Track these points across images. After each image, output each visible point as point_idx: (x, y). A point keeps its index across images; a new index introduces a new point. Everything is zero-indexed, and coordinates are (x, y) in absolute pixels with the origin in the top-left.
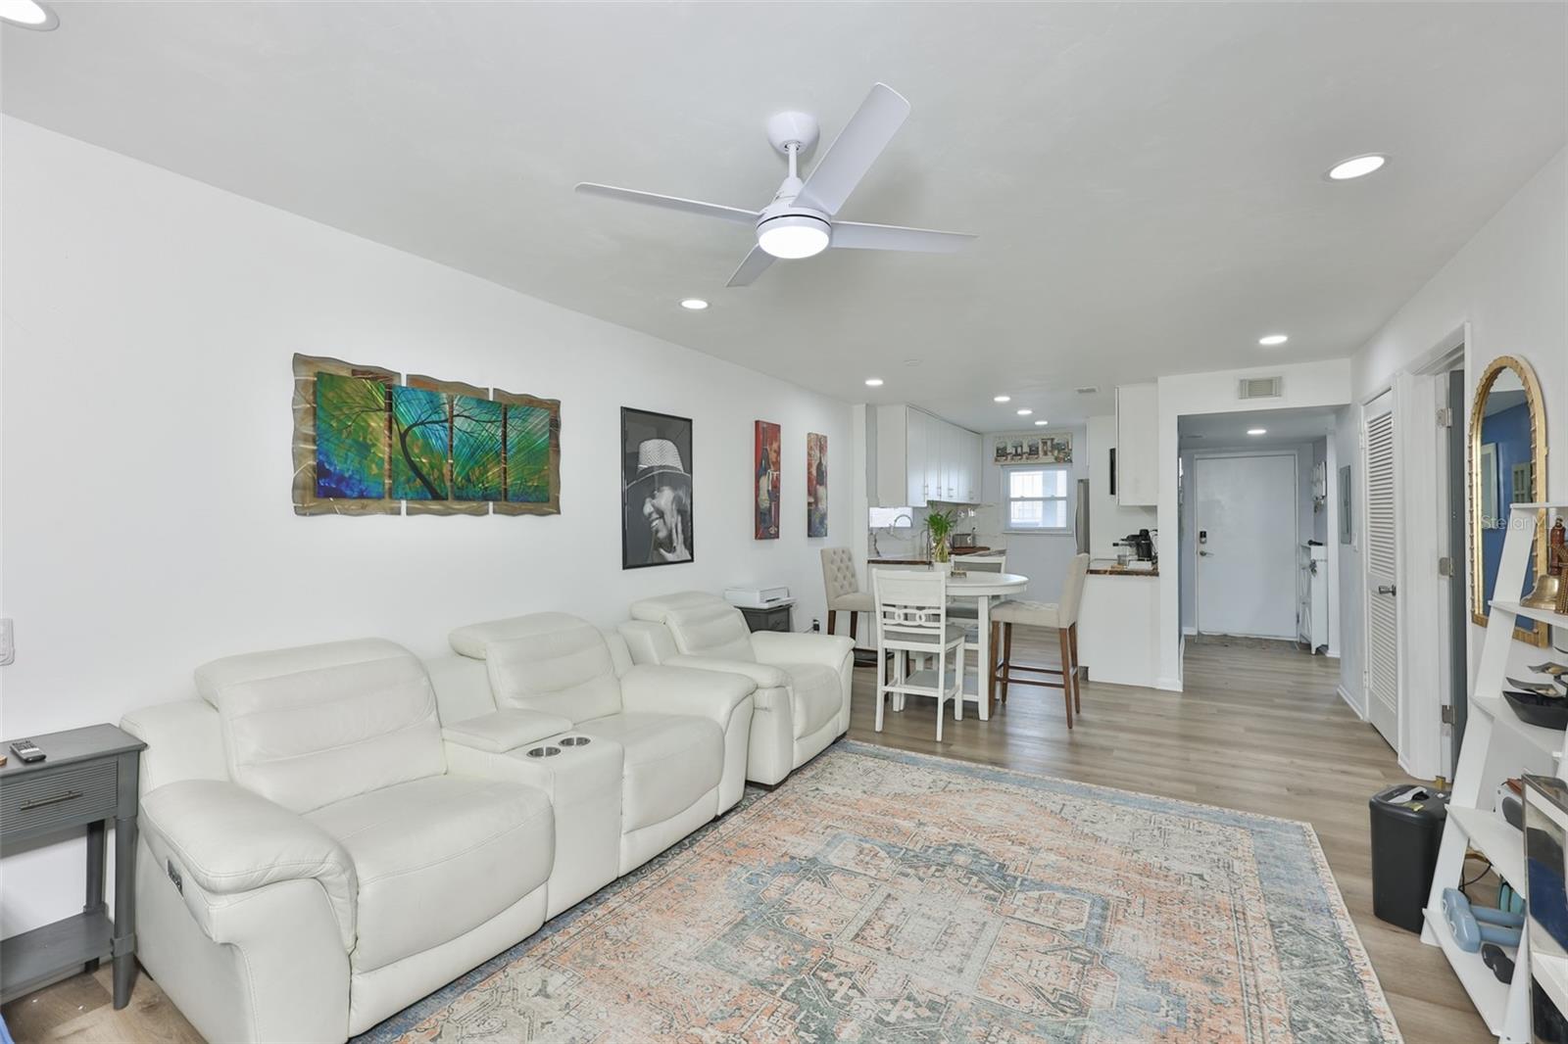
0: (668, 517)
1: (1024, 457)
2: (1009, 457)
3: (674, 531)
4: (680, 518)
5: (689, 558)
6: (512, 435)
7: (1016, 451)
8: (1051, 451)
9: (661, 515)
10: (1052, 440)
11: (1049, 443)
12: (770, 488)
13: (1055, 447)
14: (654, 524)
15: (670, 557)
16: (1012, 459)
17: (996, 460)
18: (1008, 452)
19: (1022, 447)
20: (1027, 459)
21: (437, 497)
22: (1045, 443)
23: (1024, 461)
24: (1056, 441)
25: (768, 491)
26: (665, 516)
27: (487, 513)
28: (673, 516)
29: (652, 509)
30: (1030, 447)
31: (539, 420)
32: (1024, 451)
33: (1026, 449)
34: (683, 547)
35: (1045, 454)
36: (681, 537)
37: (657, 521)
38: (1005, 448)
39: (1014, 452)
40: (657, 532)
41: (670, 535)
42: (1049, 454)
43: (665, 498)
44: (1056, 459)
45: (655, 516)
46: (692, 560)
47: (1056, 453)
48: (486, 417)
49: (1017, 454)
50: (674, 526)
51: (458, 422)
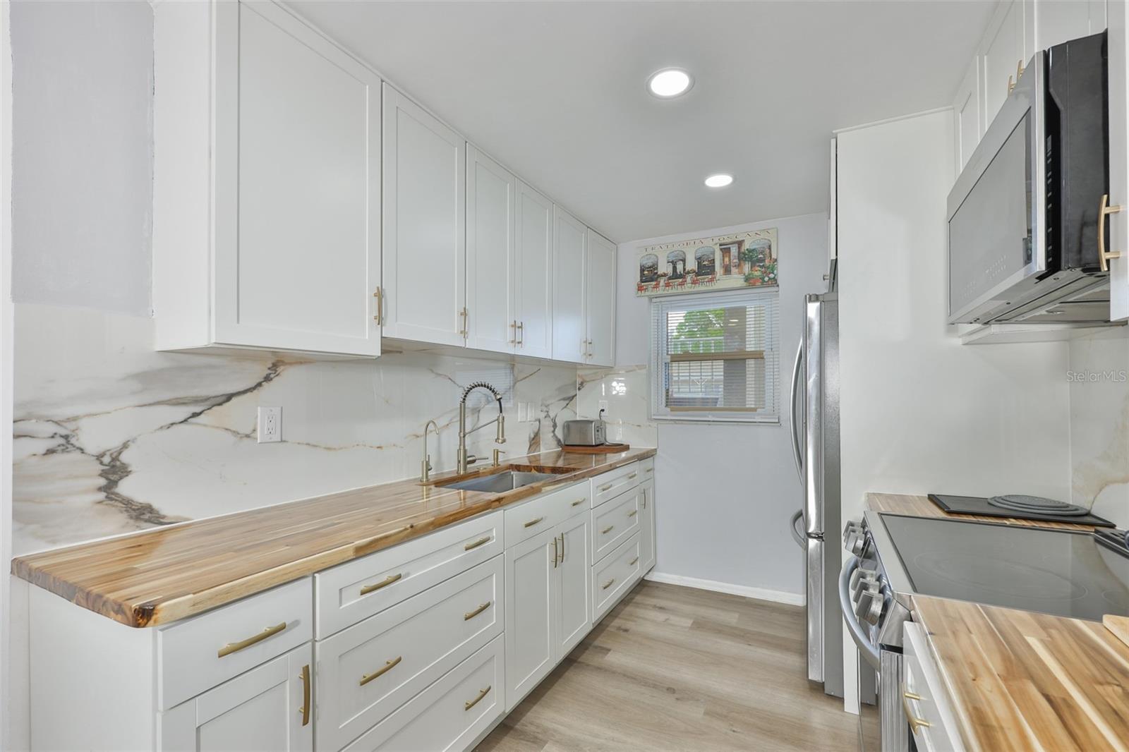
1: (689, 279)
2: (662, 281)
7: (675, 268)
8: (738, 266)
10: (740, 243)
11: (734, 250)
13: (746, 256)
16: (667, 285)
17: (640, 289)
18: (660, 271)
19: (684, 261)
20: (694, 282)
22: (726, 251)
23: (688, 288)
24: (746, 246)
30: (699, 260)
32: (688, 268)
33: (692, 265)
35: (727, 270)
38: (653, 267)
39: (670, 271)
42: (734, 270)
44: (747, 279)
47: (747, 267)
49: (675, 275)
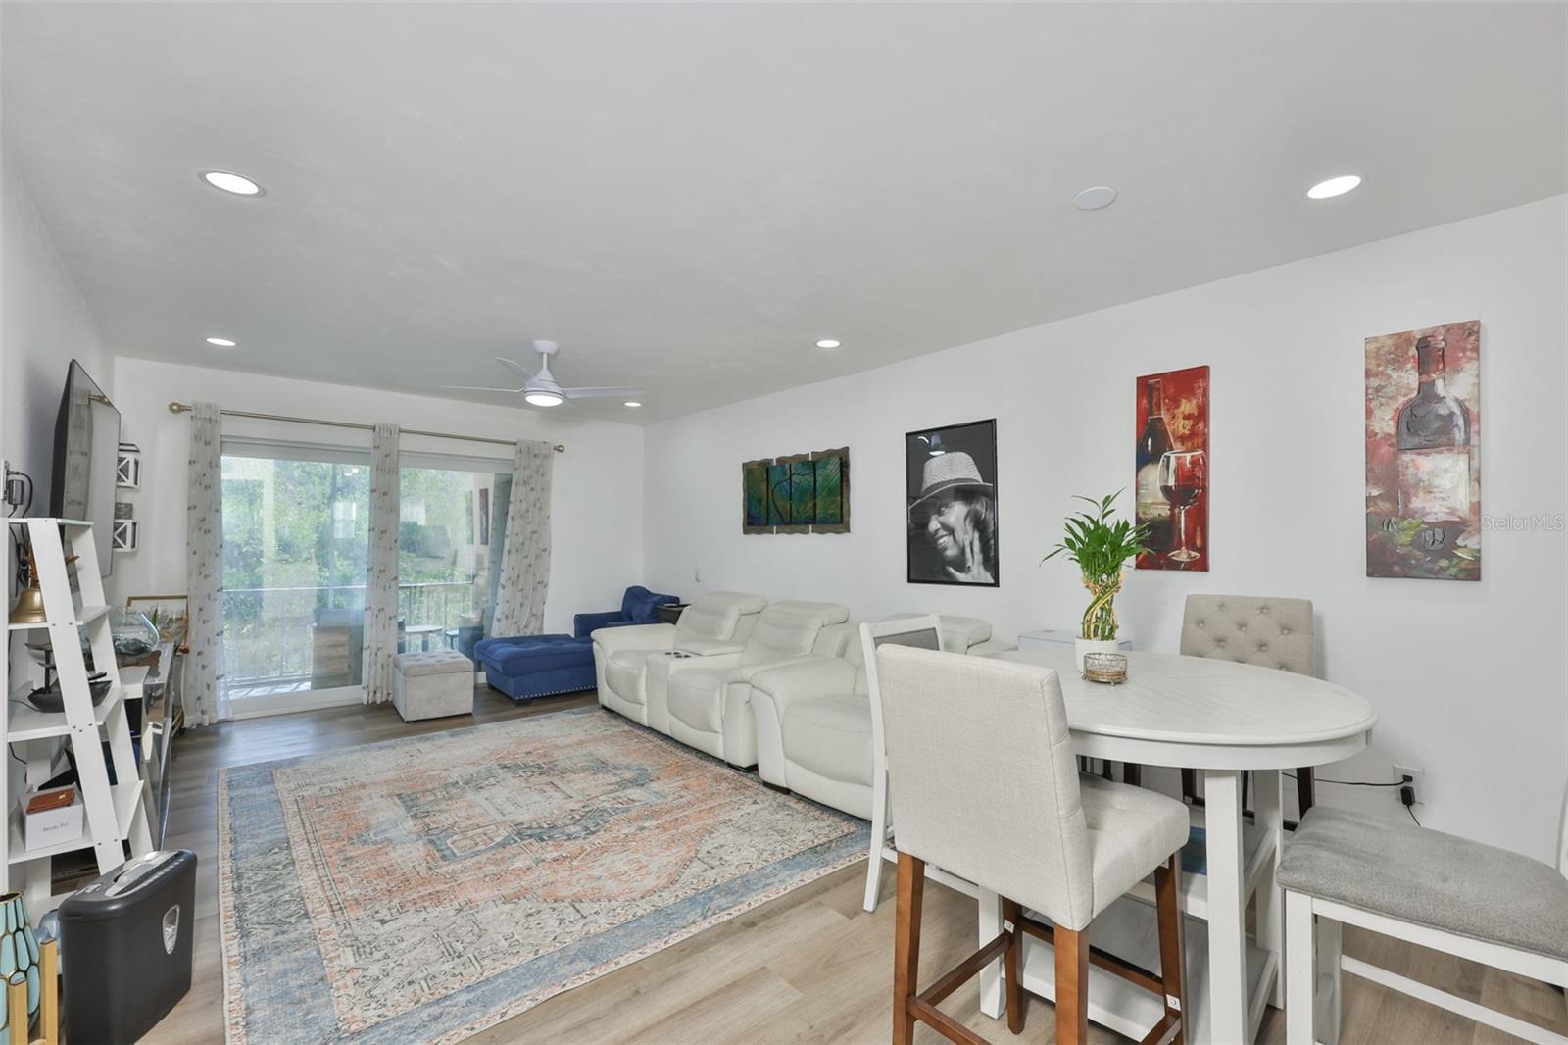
0: (959, 535)
3: (968, 550)
4: (977, 535)
5: (992, 581)
6: (819, 479)
9: (951, 532)
12: (1172, 483)
14: (941, 541)
15: (961, 577)
21: (785, 524)
25: (1166, 490)
26: (956, 533)
27: (808, 532)
28: (966, 533)
29: (939, 526)
31: (833, 466)
34: (982, 568)
36: (978, 557)
37: (945, 539)
40: (945, 549)
41: (963, 551)
43: (956, 513)
45: (942, 533)
46: (996, 584)
48: (807, 472)
50: (967, 544)
51: (794, 478)
